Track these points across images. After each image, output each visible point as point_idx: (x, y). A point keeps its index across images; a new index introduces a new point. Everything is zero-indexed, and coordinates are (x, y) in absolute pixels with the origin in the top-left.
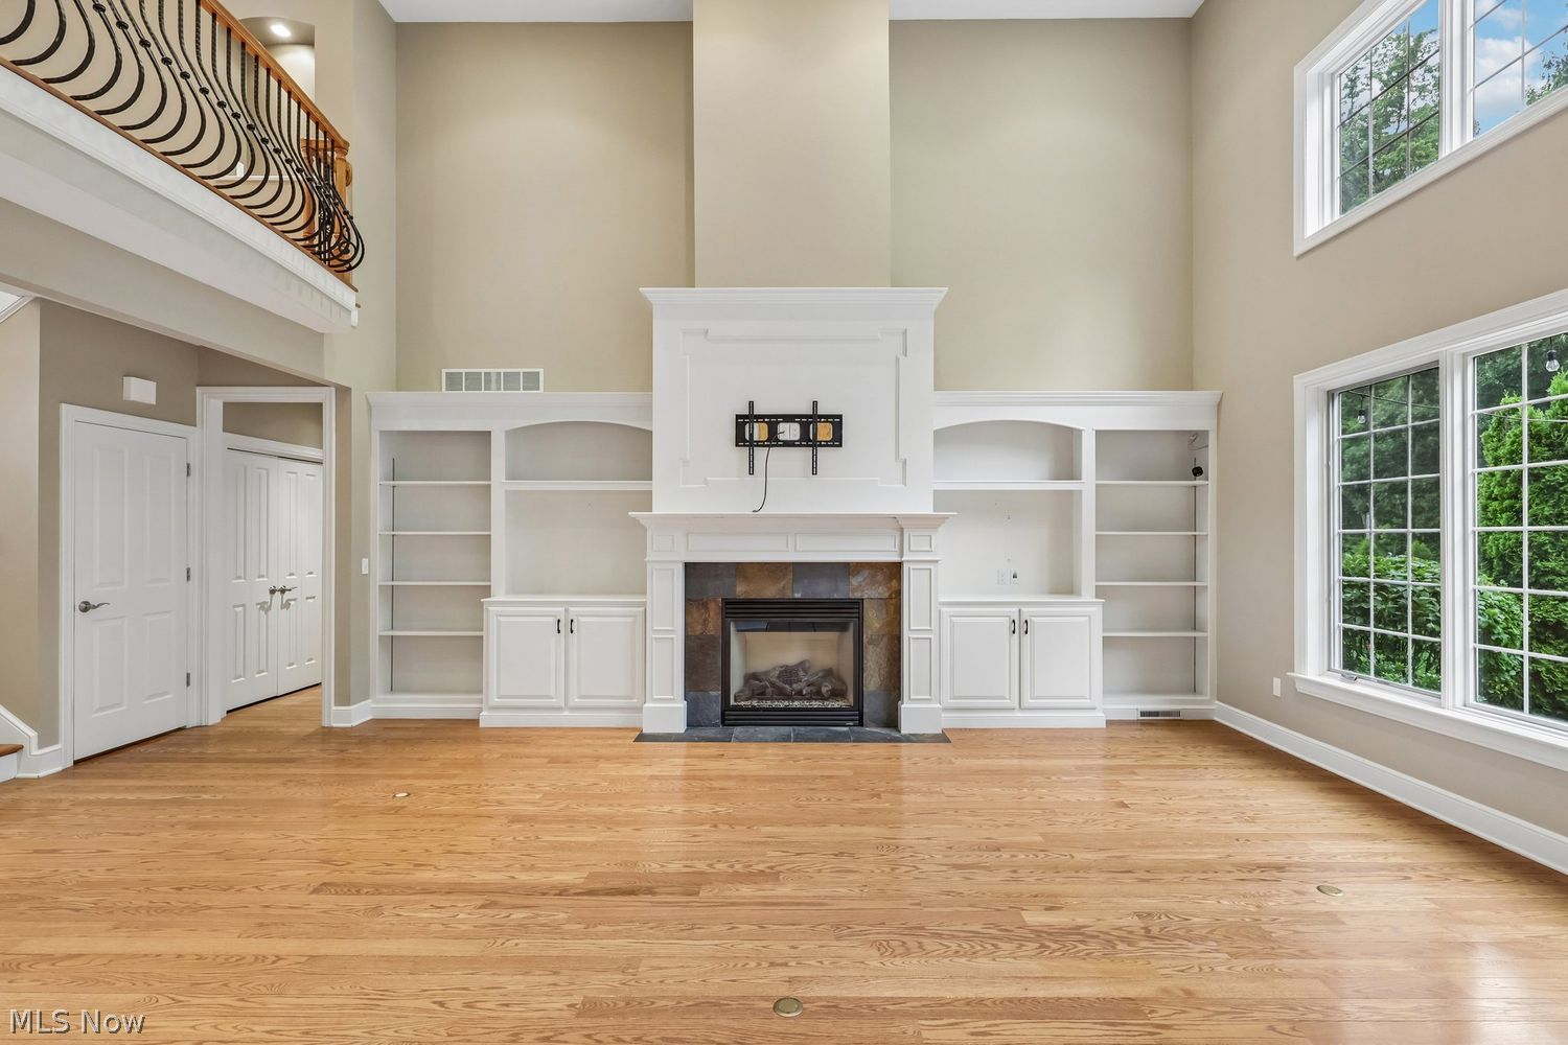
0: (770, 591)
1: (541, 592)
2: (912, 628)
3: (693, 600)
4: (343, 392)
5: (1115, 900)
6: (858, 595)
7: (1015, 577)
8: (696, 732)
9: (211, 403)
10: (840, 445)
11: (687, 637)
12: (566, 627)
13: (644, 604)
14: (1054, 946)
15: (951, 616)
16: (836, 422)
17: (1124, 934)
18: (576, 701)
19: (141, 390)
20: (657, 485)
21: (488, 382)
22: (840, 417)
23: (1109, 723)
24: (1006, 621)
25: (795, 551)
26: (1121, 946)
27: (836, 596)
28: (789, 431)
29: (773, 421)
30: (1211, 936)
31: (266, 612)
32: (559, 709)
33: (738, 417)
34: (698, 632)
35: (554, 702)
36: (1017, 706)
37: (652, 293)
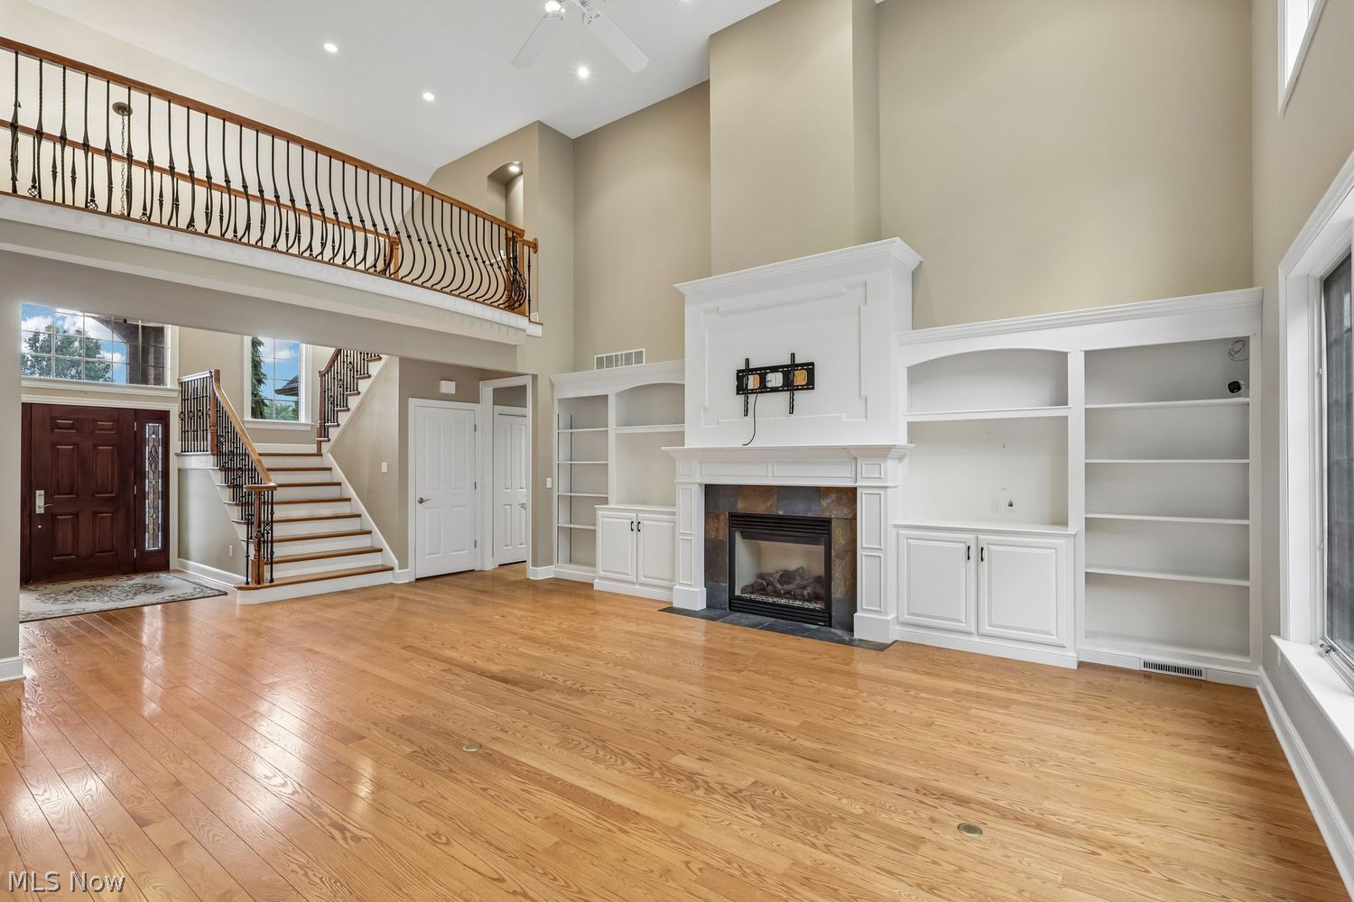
0: (761, 508)
1: (644, 503)
2: (864, 546)
3: (710, 513)
4: (535, 377)
6: (827, 515)
7: (1011, 505)
8: (713, 613)
9: (487, 390)
10: (813, 388)
11: (706, 541)
12: (636, 527)
13: (674, 514)
15: (907, 538)
16: (809, 368)
18: (642, 579)
19: (448, 387)
20: (688, 428)
21: (617, 361)
22: (812, 364)
23: (1081, 664)
24: (963, 547)
25: (774, 476)
27: (810, 515)
28: (775, 380)
29: (763, 372)
31: (525, 509)
32: (633, 583)
33: (739, 371)
34: (713, 537)
35: (629, 578)
36: (973, 630)
37: (682, 287)
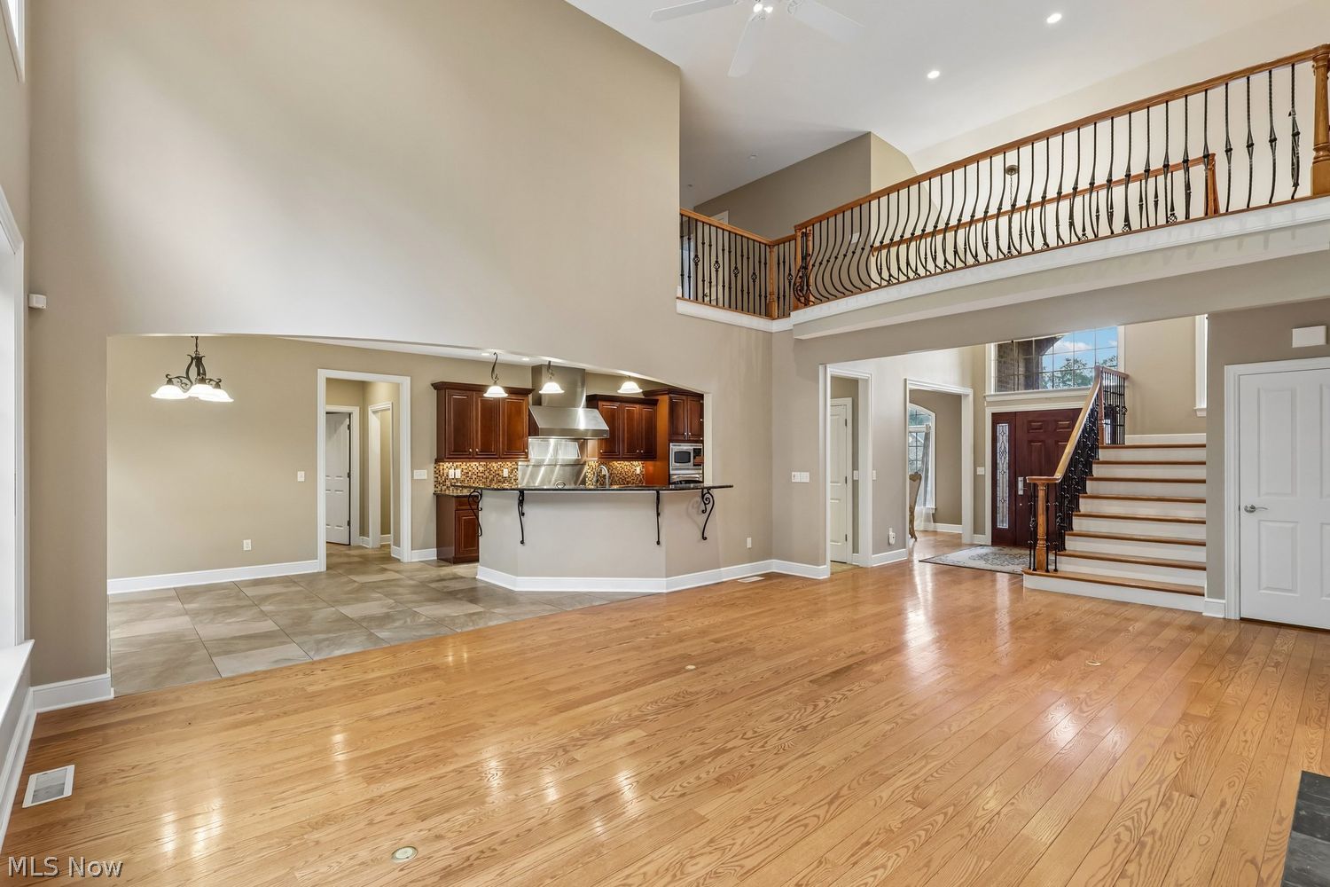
5: (596, 766)
14: (613, 722)
17: (579, 743)
19: (1309, 336)
26: (577, 735)
30: (524, 761)
